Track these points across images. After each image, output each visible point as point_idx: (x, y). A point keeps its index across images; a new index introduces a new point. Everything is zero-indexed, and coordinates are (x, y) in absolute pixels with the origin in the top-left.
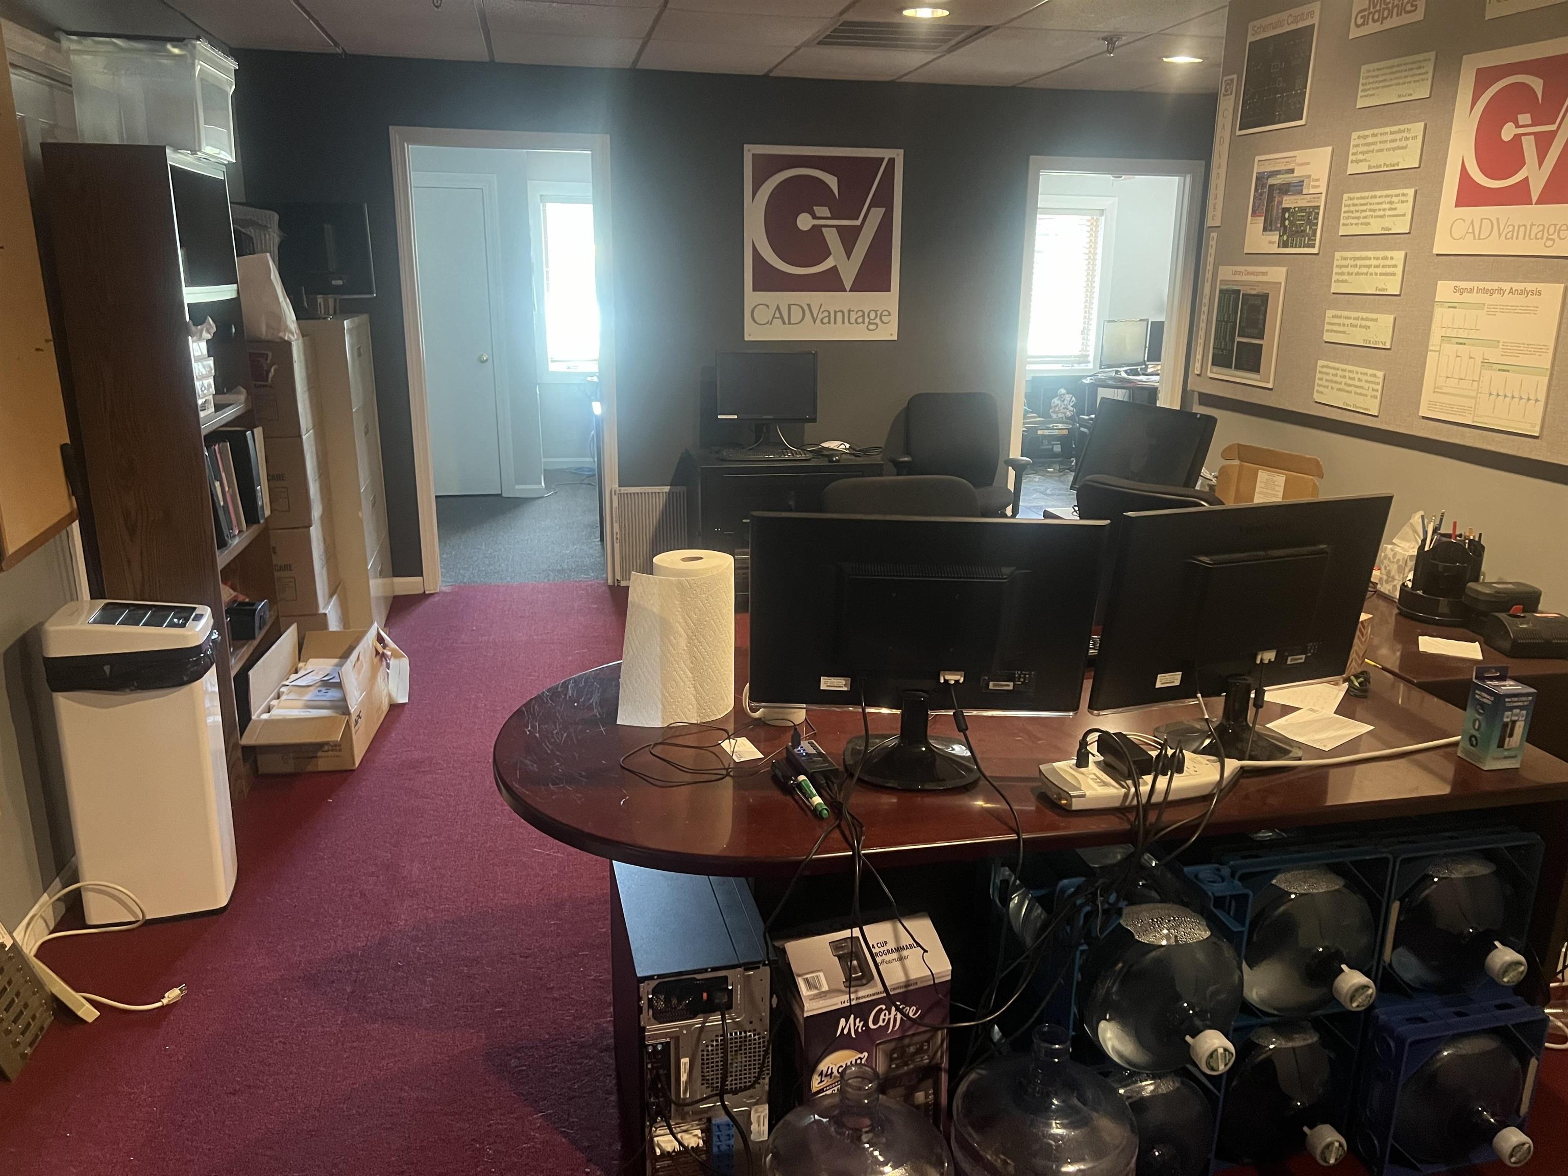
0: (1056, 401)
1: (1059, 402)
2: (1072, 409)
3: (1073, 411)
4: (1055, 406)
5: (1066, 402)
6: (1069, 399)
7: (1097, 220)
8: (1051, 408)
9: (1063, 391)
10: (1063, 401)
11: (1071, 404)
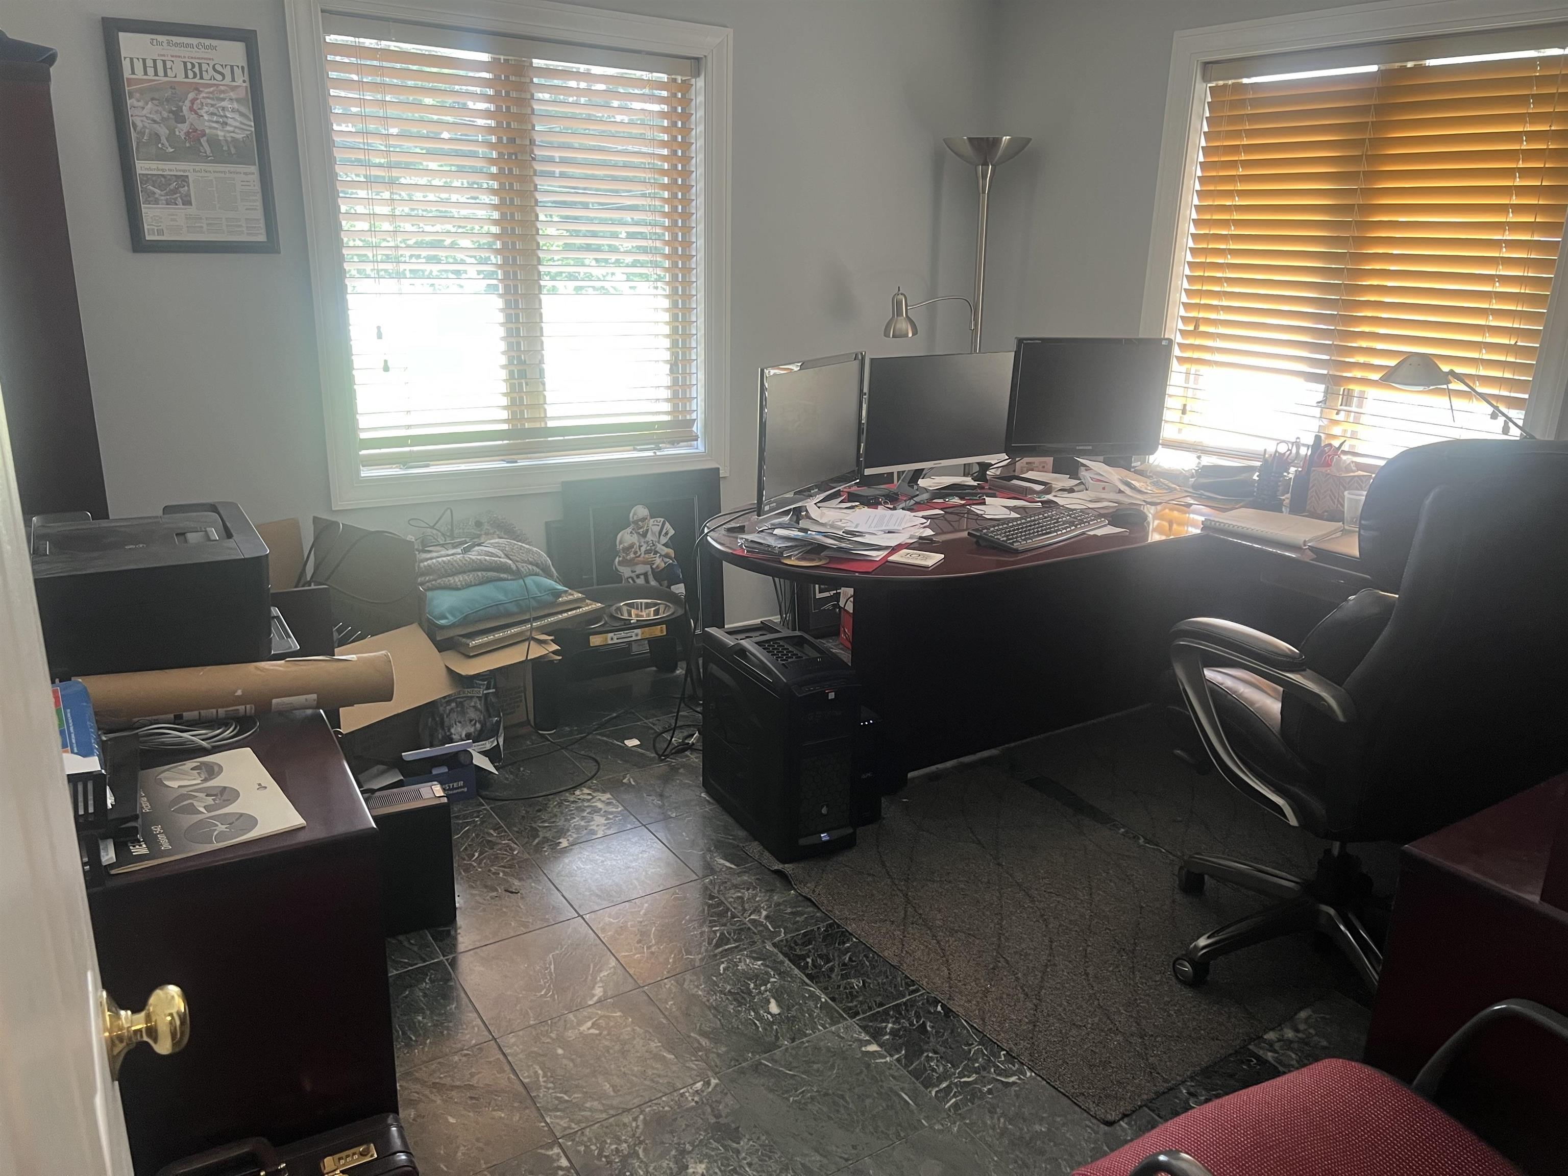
0: (627, 537)
1: (634, 539)
2: (666, 550)
3: (667, 556)
4: (627, 549)
5: (650, 537)
6: (657, 529)
7: (686, 87)
8: (617, 554)
9: (641, 511)
10: (644, 535)
11: (664, 540)
